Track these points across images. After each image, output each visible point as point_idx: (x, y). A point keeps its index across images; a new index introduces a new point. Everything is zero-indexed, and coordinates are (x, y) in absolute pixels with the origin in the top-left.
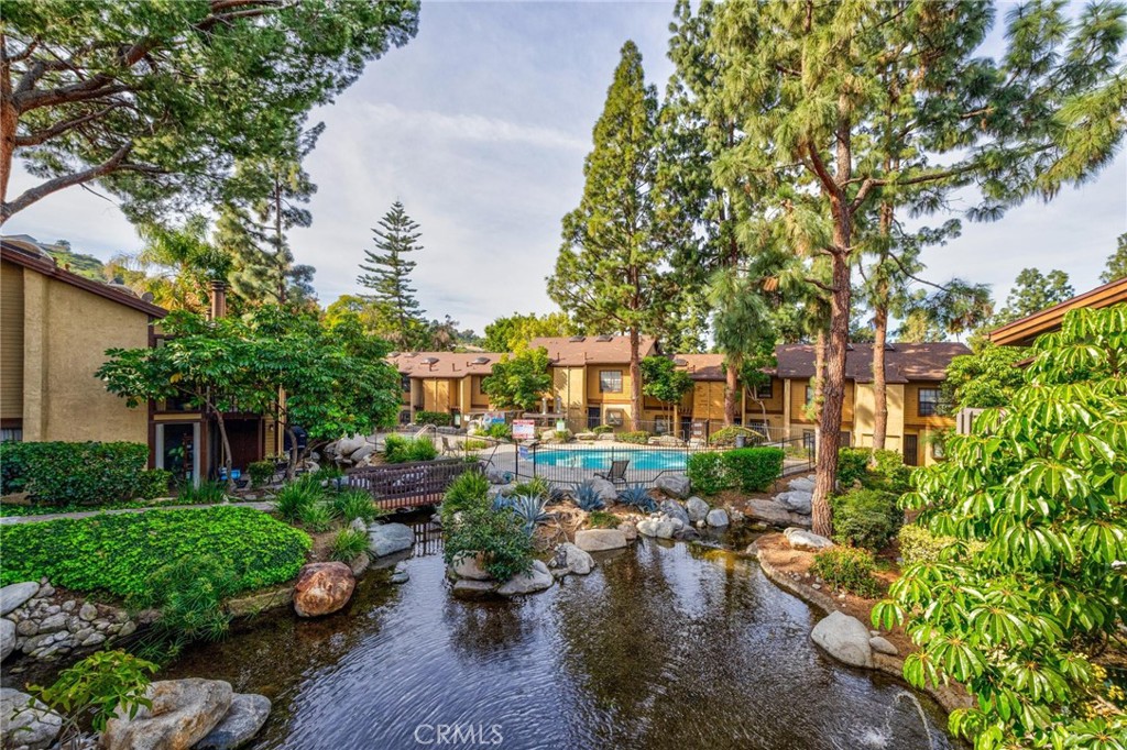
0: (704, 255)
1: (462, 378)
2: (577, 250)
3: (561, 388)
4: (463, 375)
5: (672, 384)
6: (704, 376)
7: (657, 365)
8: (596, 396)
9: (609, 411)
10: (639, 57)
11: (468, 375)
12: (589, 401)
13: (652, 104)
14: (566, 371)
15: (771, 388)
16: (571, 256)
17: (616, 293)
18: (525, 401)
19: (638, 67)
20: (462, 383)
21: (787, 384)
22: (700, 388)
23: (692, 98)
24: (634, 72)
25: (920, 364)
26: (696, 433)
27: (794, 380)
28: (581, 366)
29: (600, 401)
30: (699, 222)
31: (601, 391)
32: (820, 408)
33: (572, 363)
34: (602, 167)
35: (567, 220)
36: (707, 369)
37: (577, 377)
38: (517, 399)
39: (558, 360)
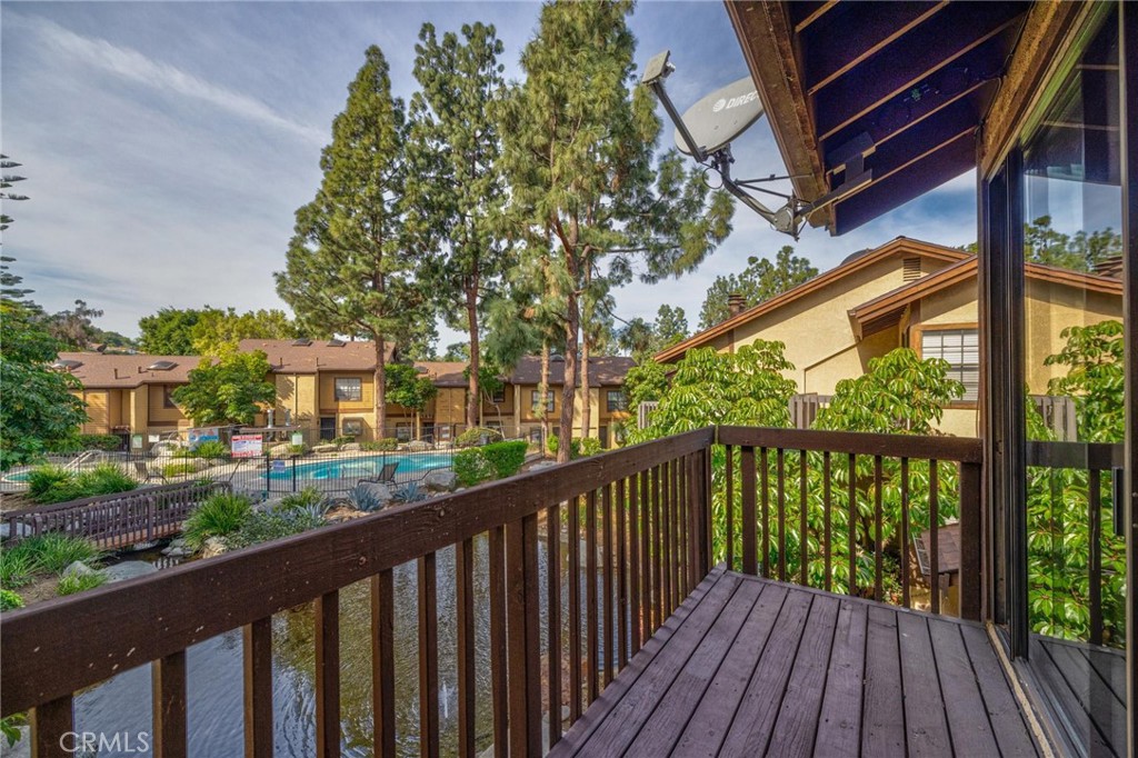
0: (449, 270)
1: (134, 388)
2: (313, 247)
3: (286, 397)
4: (136, 384)
5: (416, 391)
6: (445, 383)
7: (400, 373)
8: (330, 405)
9: (346, 421)
10: (386, 67)
11: (144, 383)
12: (321, 411)
13: (399, 117)
14: (293, 379)
15: (504, 393)
16: (306, 253)
17: (363, 299)
18: (243, 414)
19: (384, 75)
20: (133, 395)
21: (517, 390)
22: (442, 394)
23: (437, 121)
24: (380, 79)
25: (608, 372)
26: (444, 436)
27: (524, 386)
28: (313, 374)
29: (336, 411)
30: (445, 239)
31: (337, 399)
32: (545, 408)
33: (298, 370)
34: (347, 168)
35: (302, 214)
36: (448, 376)
37: (306, 386)
38: (230, 412)
39: (281, 366)
